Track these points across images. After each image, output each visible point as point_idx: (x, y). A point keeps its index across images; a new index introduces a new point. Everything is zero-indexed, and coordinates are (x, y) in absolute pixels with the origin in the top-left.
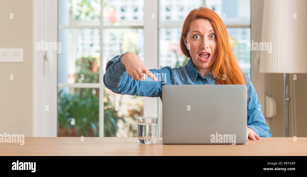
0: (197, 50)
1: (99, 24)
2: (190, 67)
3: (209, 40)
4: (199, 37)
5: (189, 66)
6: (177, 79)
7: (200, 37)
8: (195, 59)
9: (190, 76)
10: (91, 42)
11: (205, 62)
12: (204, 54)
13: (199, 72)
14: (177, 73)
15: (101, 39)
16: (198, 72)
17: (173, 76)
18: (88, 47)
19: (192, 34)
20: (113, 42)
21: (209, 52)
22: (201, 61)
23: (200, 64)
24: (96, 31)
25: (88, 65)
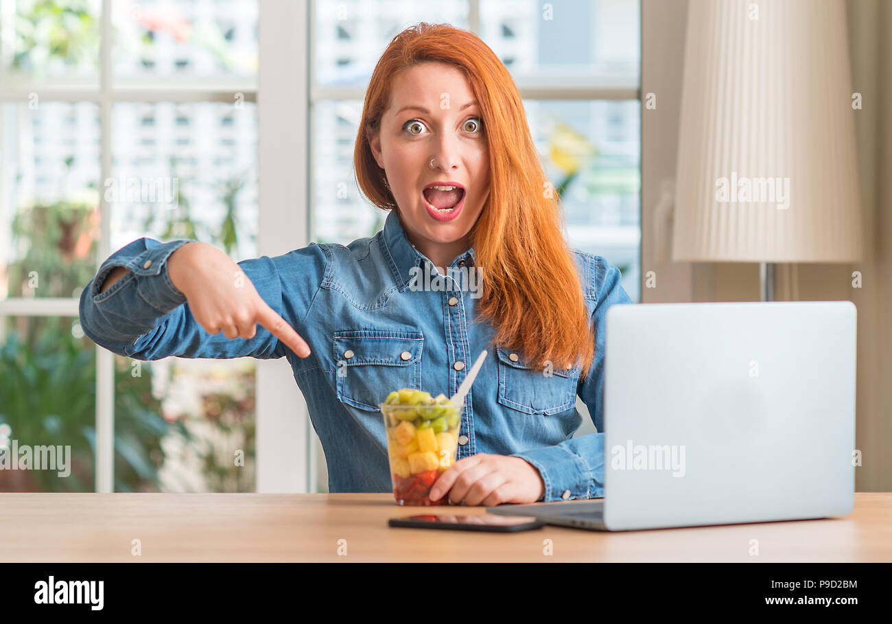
0: (415, 176)
1: (95, 86)
2: (394, 239)
3: (460, 139)
4: (422, 127)
5: (389, 236)
6: (342, 290)
7: (427, 129)
8: (409, 207)
9: (394, 273)
10: (65, 152)
11: (446, 220)
12: (443, 189)
13: (423, 257)
14: (342, 264)
15: (103, 142)
16: (419, 257)
17: (330, 279)
18: (55, 169)
19: (397, 117)
20: (145, 152)
21: (460, 183)
22: (430, 217)
23: (428, 230)
24: (86, 112)
25: (57, 233)
